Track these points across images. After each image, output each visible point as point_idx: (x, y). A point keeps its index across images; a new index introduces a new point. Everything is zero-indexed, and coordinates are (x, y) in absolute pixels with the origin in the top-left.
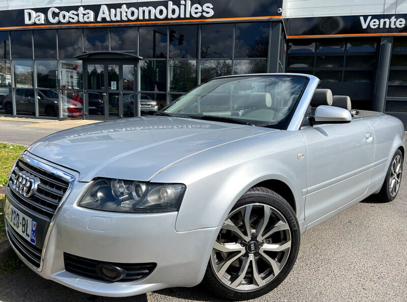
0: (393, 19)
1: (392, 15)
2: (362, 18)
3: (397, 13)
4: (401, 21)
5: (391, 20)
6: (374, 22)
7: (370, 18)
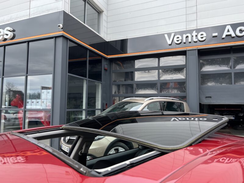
0: (194, 34)
1: (194, 30)
2: (166, 36)
3: (198, 28)
4: (202, 35)
5: (193, 34)
6: (178, 38)
7: (173, 35)
